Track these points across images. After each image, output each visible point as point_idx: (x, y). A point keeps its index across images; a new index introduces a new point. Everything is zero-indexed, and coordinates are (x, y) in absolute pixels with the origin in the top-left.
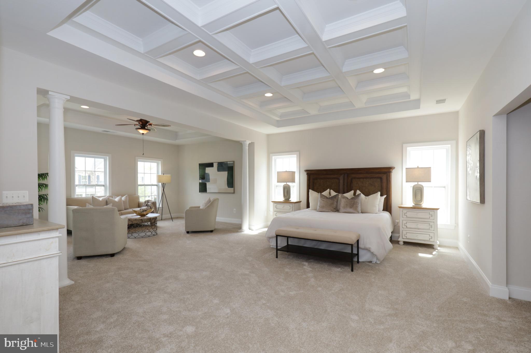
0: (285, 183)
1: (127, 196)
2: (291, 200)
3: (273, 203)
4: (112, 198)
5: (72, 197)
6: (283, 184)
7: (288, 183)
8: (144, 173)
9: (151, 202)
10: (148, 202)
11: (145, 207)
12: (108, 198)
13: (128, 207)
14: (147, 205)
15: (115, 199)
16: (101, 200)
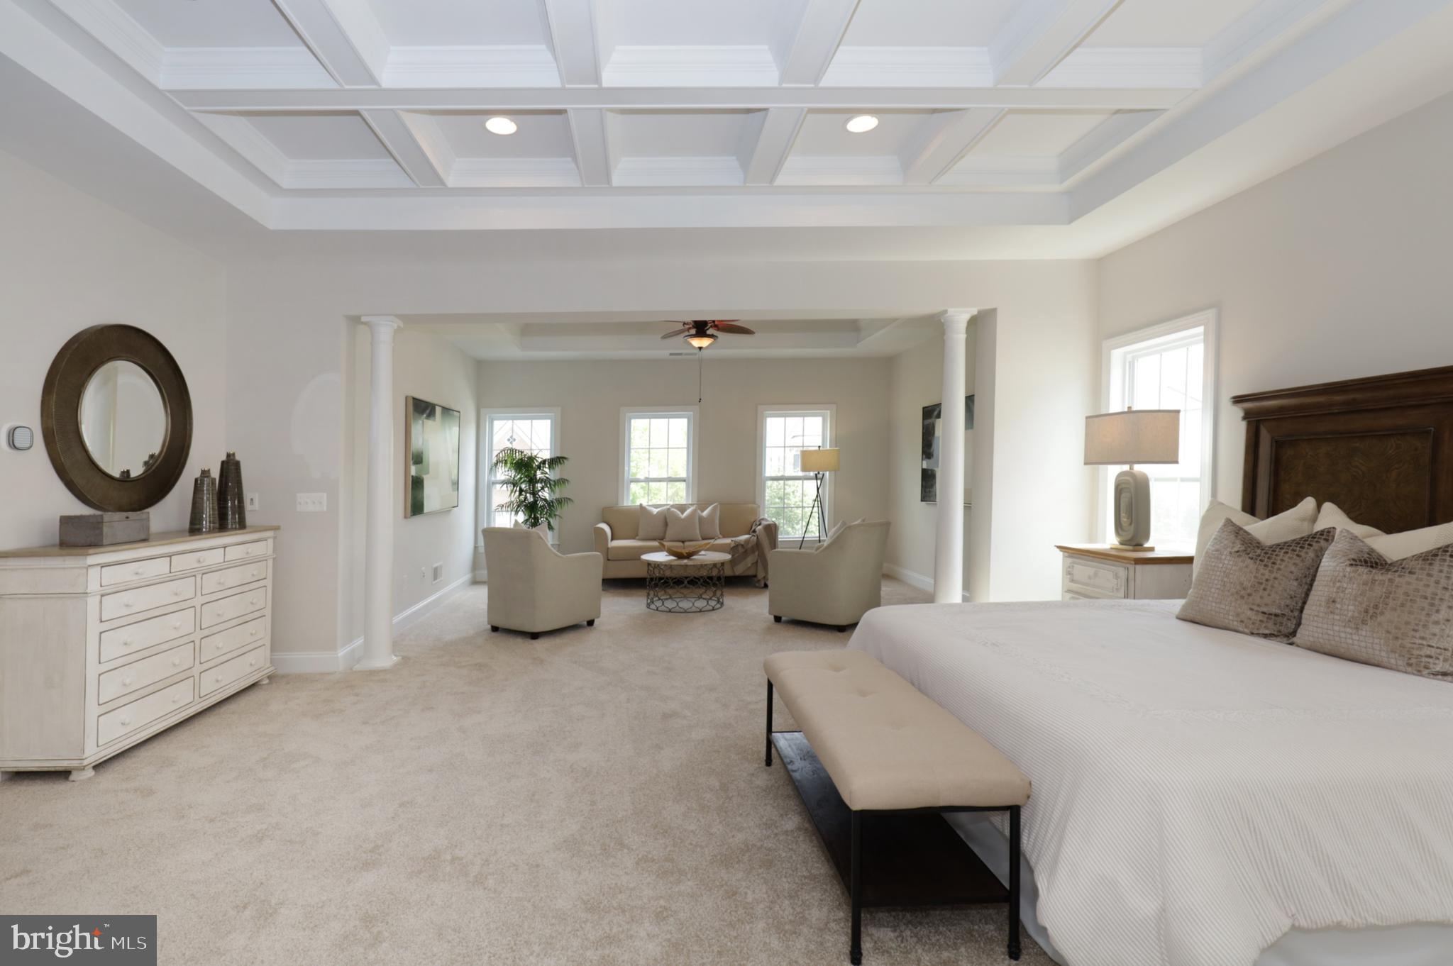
0: (1126, 468)
1: (715, 508)
2: (1152, 549)
3: (1064, 557)
4: (679, 513)
5: (620, 505)
6: (1113, 472)
7: (1139, 468)
8: (785, 447)
9: (764, 523)
10: (760, 525)
11: (746, 537)
12: (669, 509)
13: (719, 533)
14: (754, 531)
15: (682, 514)
16: (655, 513)
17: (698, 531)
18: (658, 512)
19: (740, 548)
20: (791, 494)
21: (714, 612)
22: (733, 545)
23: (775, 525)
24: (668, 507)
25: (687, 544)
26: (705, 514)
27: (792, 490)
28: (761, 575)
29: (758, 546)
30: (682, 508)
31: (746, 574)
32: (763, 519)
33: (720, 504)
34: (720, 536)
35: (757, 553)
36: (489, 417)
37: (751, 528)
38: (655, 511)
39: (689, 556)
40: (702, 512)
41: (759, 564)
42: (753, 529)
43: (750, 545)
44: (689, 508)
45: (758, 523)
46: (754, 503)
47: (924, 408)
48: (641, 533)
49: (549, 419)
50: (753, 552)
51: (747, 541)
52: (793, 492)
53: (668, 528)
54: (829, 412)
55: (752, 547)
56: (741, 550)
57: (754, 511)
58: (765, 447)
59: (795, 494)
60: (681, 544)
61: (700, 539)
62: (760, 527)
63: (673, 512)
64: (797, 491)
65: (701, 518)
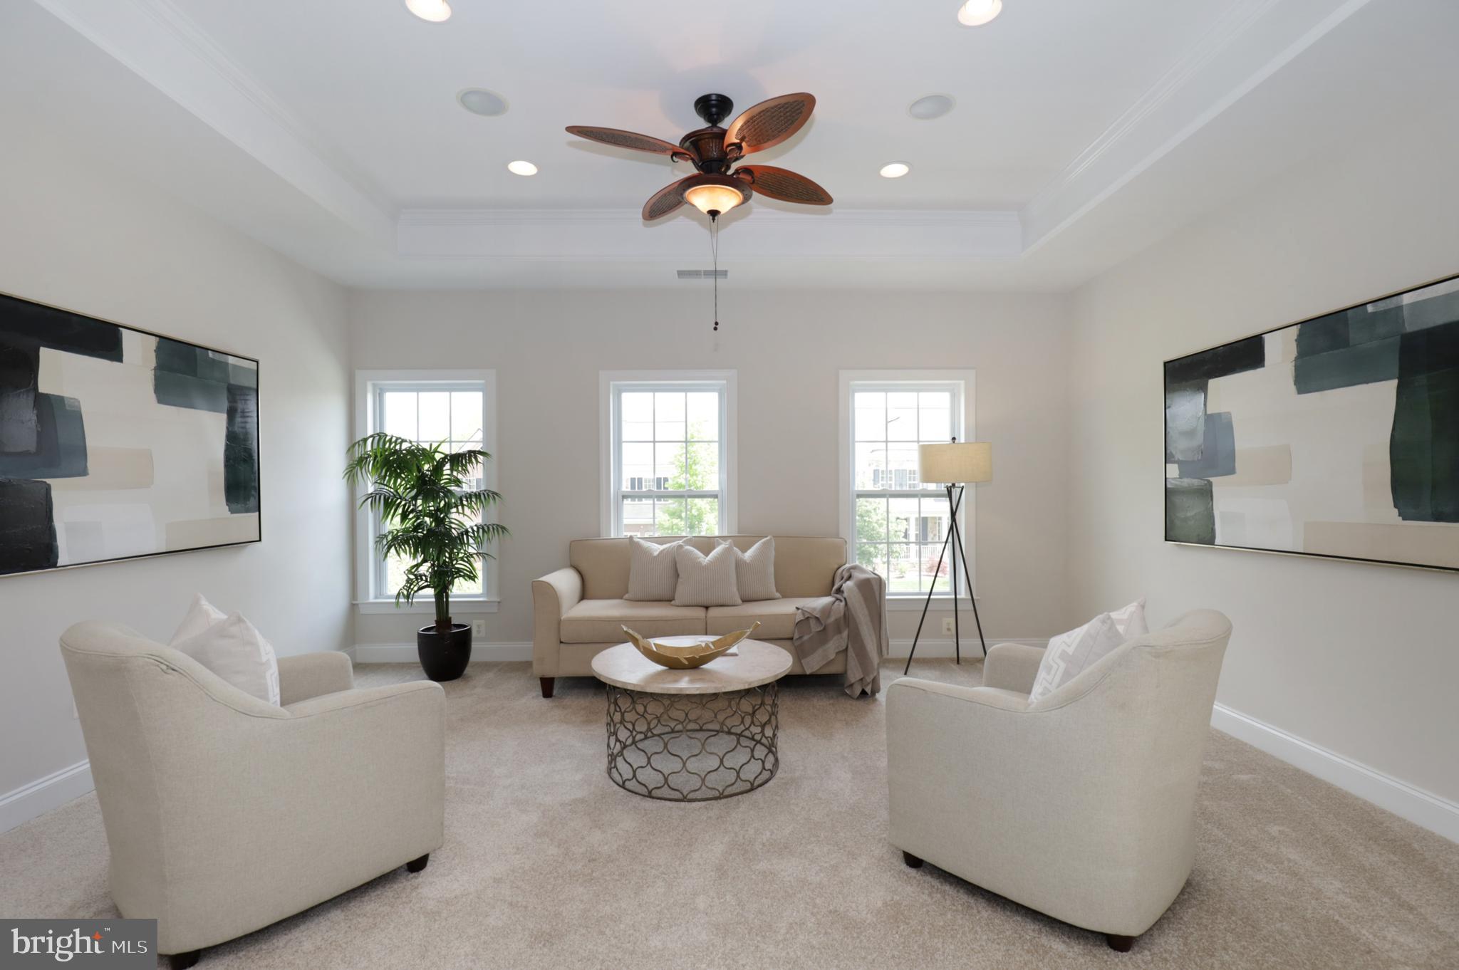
1: (766, 545)
4: (701, 554)
8: (886, 441)
9: (858, 576)
10: (849, 578)
11: (826, 600)
12: (680, 547)
13: (774, 589)
14: (839, 591)
15: (707, 554)
16: (656, 554)
17: (734, 589)
18: (662, 552)
19: (812, 622)
20: (873, 511)
21: (752, 793)
22: (799, 617)
23: (880, 580)
24: (680, 542)
25: (713, 612)
26: (748, 555)
27: (874, 507)
28: (854, 675)
29: (847, 619)
30: (706, 544)
31: (826, 671)
32: (854, 568)
33: (774, 537)
34: (778, 595)
35: (845, 634)
36: (374, 386)
37: (833, 584)
38: (657, 548)
39: (694, 663)
40: (744, 551)
41: (851, 652)
42: (836, 587)
43: (832, 619)
44: (719, 544)
45: (846, 576)
46: (837, 536)
47: (1165, 364)
48: (634, 589)
49: (480, 391)
50: (839, 631)
51: (827, 611)
52: (875, 509)
53: (680, 580)
54: (962, 382)
55: (837, 621)
56: (815, 628)
57: (839, 550)
58: (854, 442)
59: (877, 511)
60: (700, 613)
61: (740, 602)
62: (849, 583)
63: (690, 552)
64: (879, 509)
65: (739, 565)
